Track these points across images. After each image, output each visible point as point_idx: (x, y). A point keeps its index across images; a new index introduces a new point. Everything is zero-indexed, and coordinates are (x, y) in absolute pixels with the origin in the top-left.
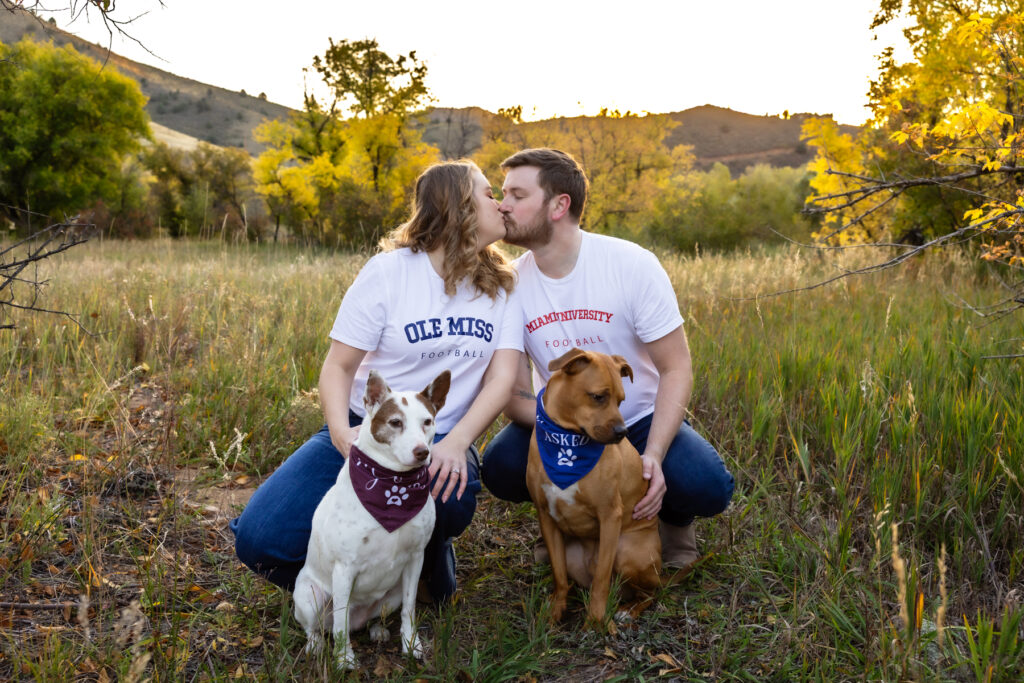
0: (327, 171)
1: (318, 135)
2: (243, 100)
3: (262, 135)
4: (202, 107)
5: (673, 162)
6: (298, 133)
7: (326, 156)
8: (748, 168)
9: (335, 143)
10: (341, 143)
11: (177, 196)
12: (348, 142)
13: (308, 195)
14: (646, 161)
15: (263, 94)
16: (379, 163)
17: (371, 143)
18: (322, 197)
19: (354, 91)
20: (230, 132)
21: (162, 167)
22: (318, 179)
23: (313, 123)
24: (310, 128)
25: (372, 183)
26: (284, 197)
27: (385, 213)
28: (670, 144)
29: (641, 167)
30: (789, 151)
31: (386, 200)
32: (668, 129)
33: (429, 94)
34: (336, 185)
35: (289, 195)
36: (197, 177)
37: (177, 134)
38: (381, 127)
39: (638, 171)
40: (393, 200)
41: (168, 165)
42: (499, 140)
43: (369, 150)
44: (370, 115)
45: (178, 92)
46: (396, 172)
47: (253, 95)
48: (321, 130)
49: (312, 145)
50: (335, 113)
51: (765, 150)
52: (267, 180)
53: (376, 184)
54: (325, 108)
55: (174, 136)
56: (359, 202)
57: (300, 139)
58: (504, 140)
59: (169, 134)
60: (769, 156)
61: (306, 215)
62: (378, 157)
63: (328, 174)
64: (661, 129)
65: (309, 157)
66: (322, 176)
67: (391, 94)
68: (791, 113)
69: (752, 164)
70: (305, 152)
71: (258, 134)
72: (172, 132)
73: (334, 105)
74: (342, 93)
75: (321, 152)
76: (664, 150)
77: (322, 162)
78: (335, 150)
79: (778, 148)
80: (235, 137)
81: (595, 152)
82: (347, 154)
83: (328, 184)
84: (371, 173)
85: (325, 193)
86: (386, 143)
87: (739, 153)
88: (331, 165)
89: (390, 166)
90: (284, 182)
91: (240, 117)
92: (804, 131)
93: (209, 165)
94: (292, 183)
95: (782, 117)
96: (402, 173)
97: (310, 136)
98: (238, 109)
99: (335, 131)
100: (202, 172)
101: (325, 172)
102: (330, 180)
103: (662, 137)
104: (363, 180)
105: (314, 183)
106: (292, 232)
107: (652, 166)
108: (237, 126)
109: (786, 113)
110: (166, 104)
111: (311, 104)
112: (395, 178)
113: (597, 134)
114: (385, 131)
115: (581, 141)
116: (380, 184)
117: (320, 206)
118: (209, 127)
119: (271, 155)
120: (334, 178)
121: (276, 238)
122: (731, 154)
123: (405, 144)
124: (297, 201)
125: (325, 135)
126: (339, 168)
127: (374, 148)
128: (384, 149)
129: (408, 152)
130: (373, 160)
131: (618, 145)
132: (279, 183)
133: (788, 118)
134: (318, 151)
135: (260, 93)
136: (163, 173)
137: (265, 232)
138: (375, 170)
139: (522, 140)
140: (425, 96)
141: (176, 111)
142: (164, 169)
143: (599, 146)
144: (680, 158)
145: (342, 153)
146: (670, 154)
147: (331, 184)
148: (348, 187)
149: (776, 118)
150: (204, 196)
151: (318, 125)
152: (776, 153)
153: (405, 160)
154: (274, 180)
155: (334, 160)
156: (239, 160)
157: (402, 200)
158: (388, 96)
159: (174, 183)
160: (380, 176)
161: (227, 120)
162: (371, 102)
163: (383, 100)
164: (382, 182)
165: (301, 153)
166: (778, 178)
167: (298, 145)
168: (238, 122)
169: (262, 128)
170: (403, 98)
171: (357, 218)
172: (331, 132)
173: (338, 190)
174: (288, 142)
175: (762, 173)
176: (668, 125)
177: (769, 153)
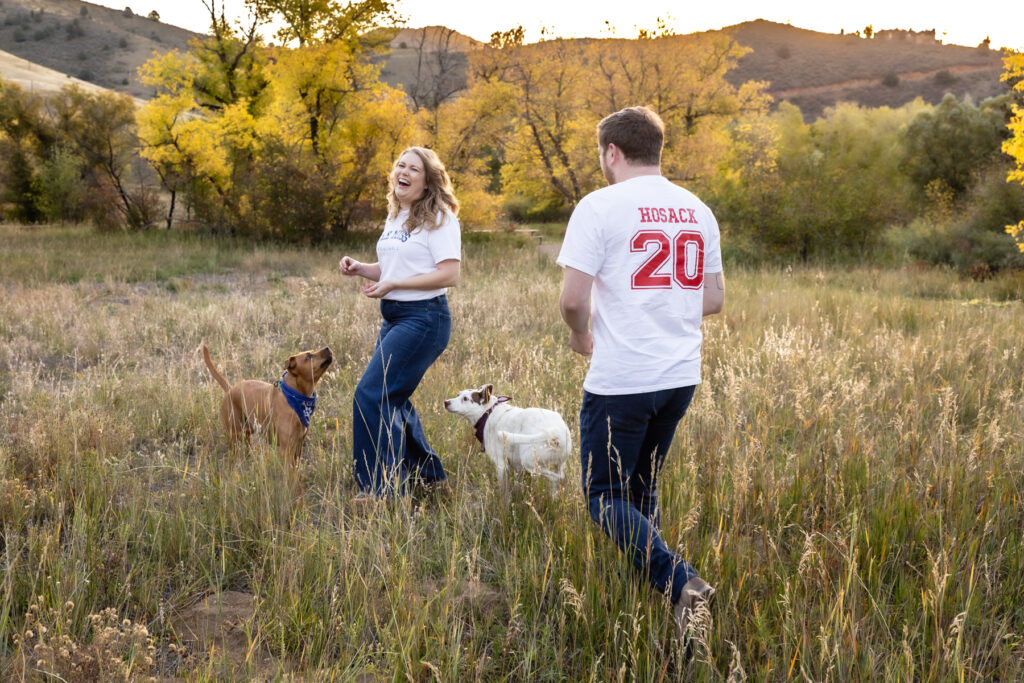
0: (245, 125)
1: (230, 73)
2: (127, 22)
3: (151, 75)
4: (74, 32)
5: (740, 105)
6: (201, 70)
7: (243, 103)
8: (827, 110)
9: (254, 84)
10: (264, 85)
11: (31, 159)
12: (273, 82)
13: (216, 162)
14: (700, 104)
15: (155, 13)
16: (318, 115)
17: (308, 86)
18: (236, 163)
19: (283, 10)
20: (111, 64)
21: (12, 118)
22: (229, 137)
23: (223, 57)
24: (220, 65)
25: (308, 142)
26: (182, 164)
27: (329, 186)
28: (736, 79)
29: (693, 113)
30: (875, 83)
31: (328, 167)
32: (730, 59)
33: (391, 13)
34: (256, 145)
35: (189, 161)
36: (61, 133)
37: (39, 67)
38: (322, 62)
39: (690, 120)
40: (339, 166)
41: (21, 116)
42: (494, 79)
43: (304, 95)
44: (306, 44)
45: (42, 12)
46: (342, 127)
47: (141, 14)
48: (234, 66)
49: (222, 87)
50: (253, 39)
51: (840, 82)
52: (157, 141)
53: (315, 144)
54: (239, 33)
55: (35, 71)
56: (290, 172)
57: (204, 79)
58: (501, 79)
59: (29, 68)
60: (846, 90)
61: (213, 189)
62: (318, 104)
63: (245, 130)
64: (723, 59)
65: (218, 104)
66: (237, 133)
67: (336, 13)
68: (875, 30)
69: (831, 103)
70: (213, 98)
71: (144, 73)
72: (33, 65)
73: (253, 31)
74: (266, 12)
75: (235, 99)
76: (728, 88)
77: (237, 111)
78: (255, 94)
79: (858, 78)
80: (118, 71)
81: (631, 94)
82: (272, 100)
83: (245, 145)
84: (307, 127)
85: (241, 157)
86: (330, 86)
87: (804, 86)
88: (250, 117)
89: (335, 116)
90: (182, 143)
91: (123, 45)
92: (1007, 66)
93: (77, 115)
94: (193, 144)
95: (863, 36)
96: (353, 128)
97: (219, 75)
98: (121, 33)
99: (255, 66)
100: (67, 125)
101: (241, 127)
102: (248, 138)
103: (723, 70)
104: (295, 137)
105: (224, 144)
106: (193, 214)
107: (709, 112)
108: (119, 56)
109: (868, 31)
110: (26, 28)
111: (221, 29)
112: (342, 135)
113: (634, 66)
114: (329, 66)
115: (610, 77)
116: (320, 144)
117: (234, 177)
118: (82, 57)
119: (164, 103)
120: (254, 135)
121: (169, 222)
122: (792, 88)
123: (356, 86)
124: (199, 170)
125: (240, 71)
126: (261, 120)
127: (312, 92)
128: (327, 93)
129: (360, 98)
130: (310, 111)
131: (664, 84)
132: (176, 144)
133: (872, 37)
134: (230, 96)
135: (151, 11)
136: (15, 127)
137: (154, 214)
138: (314, 124)
139: (524, 78)
140: (386, 14)
141: (39, 37)
142: (16, 122)
143: (637, 84)
144: (749, 100)
145: (265, 99)
146: (736, 94)
147: (250, 144)
148: (274, 148)
149: (855, 36)
150: (68, 162)
151: (231, 58)
152: (855, 85)
153: (358, 109)
154: (169, 141)
155: (253, 110)
156: (119, 107)
157: (351, 166)
158: (331, 15)
159: (27, 142)
160: (320, 133)
161: (106, 48)
162: (307, 26)
163: (325, 22)
164: (324, 141)
165: (205, 99)
166: (871, 122)
167: (201, 88)
168: (121, 51)
169: (152, 65)
170: (354, 19)
171: (287, 193)
172: (250, 67)
173: (260, 152)
174: (188, 84)
175: (847, 115)
176: (731, 53)
177: (846, 85)
